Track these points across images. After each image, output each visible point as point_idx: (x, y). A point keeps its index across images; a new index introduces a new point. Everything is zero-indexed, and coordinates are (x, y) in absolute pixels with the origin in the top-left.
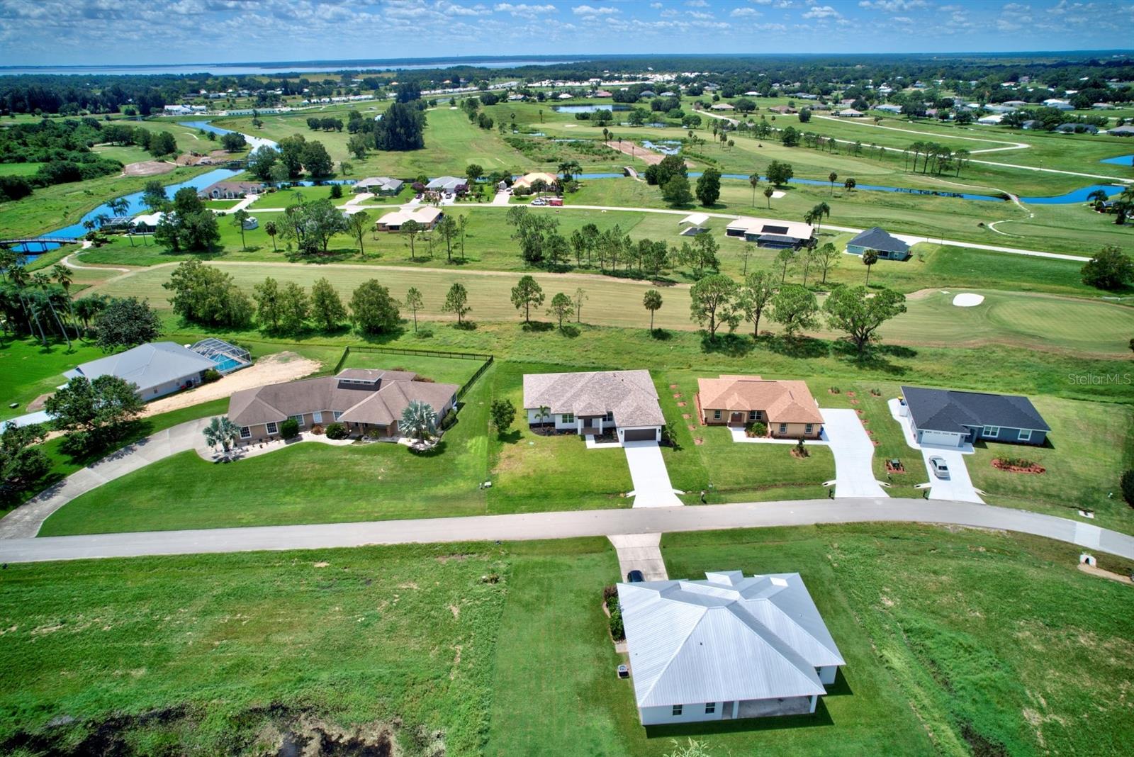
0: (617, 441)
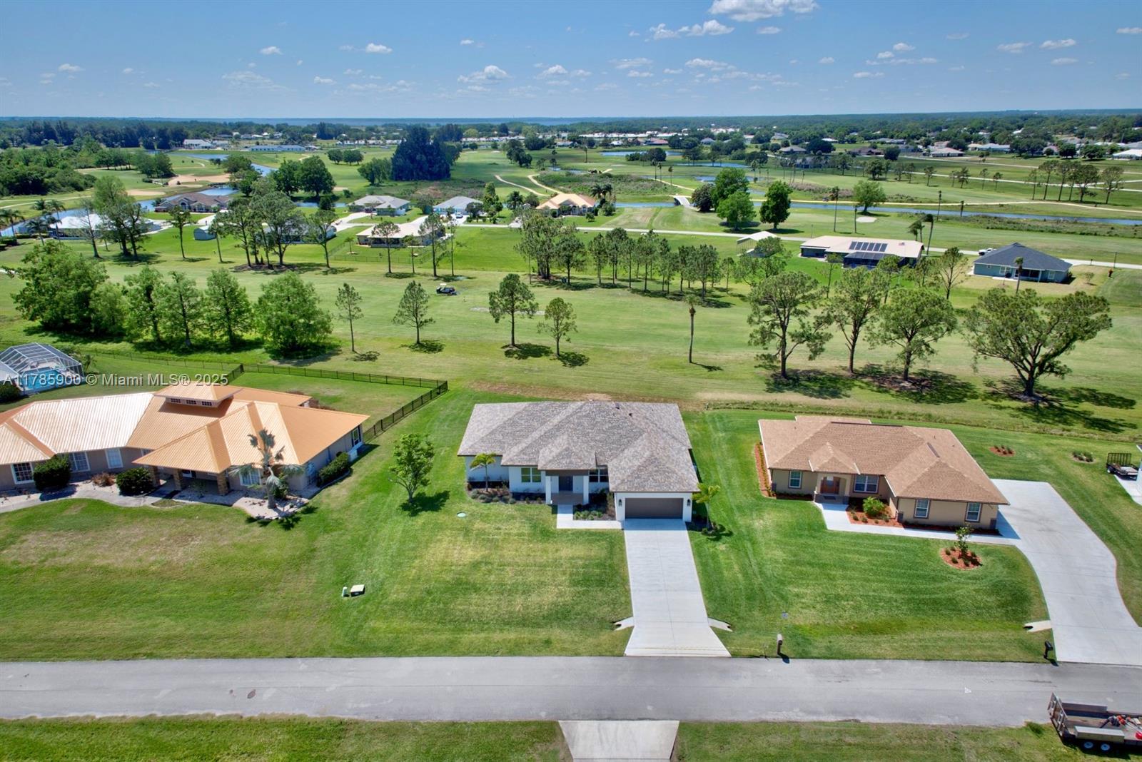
0: (613, 517)
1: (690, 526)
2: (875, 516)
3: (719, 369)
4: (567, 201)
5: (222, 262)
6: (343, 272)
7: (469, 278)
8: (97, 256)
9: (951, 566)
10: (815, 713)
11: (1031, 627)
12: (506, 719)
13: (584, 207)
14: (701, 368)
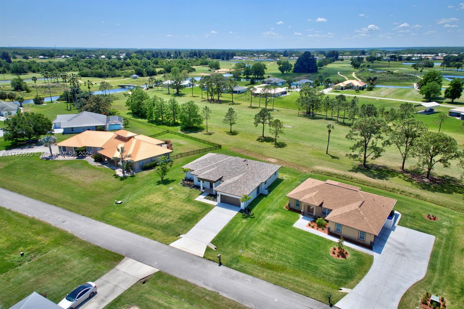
0: (216, 201)
1: (241, 211)
2: (321, 226)
3: (338, 158)
4: (351, 83)
5: (202, 98)
6: (237, 104)
7: (278, 111)
8: (169, 93)
9: (331, 254)
10: (207, 285)
11: (341, 290)
12: (113, 251)
13: (358, 86)
14: (330, 156)
